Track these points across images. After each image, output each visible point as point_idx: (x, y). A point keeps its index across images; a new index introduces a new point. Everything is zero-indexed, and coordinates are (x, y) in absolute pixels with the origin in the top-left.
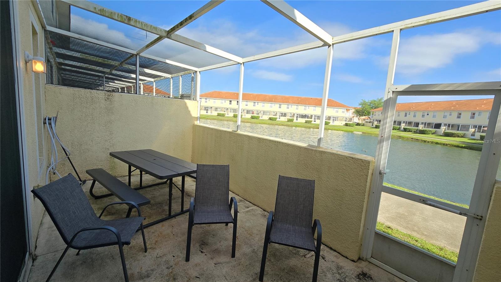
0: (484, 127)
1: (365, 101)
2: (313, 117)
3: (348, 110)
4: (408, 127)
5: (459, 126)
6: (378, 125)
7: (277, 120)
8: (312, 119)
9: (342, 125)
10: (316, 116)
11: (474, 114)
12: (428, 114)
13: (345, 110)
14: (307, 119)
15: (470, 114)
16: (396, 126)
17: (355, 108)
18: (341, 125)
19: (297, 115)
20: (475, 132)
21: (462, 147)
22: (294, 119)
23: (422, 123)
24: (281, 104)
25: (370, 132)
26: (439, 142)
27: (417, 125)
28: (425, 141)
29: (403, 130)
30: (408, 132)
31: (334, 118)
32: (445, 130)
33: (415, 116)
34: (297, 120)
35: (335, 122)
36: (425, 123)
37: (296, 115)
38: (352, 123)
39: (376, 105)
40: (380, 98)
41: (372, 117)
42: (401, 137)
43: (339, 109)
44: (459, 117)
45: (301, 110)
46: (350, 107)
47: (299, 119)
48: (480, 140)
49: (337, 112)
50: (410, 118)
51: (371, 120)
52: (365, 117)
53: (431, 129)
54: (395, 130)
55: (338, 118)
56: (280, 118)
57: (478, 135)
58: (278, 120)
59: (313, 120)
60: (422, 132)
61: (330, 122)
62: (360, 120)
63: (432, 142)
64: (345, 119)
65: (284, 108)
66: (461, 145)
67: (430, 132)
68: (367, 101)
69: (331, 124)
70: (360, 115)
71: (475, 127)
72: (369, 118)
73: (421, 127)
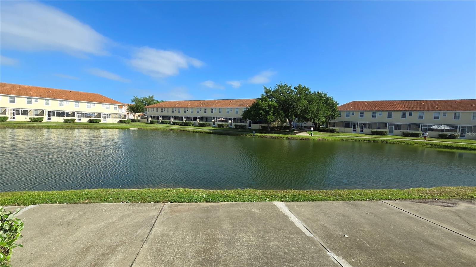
0: (219, 118)
1: (137, 99)
2: (76, 115)
3: (121, 107)
4: (176, 121)
5: (206, 118)
6: (152, 120)
7: (7, 120)
8: (74, 116)
9: (116, 122)
10: (80, 113)
11: (213, 110)
12: (188, 110)
13: (118, 106)
14: (66, 118)
15: (211, 110)
16: (167, 121)
17: (128, 105)
18: (114, 122)
19: (49, 112)
20: (214, 121)
21: (211, 133)
22: (43, 118)
23: (185, 117)
24: (14, 97)
25: (145, 128)
26: (198, 131)
27: (182, 119)
28: (189, 131)
29: (172, 124)
30: (176, 125)
31: (105, 115)
32: (199, 122)
33: (179, 112)
34: (49, 119)
35: (107, 119)
36: (187, 117)
37: (47, 113)
38: (127, 119)
39: (149, 102)
40: (151, 96)
41: (146, 113)
42: (172, 129)
43: (110, 106)
44: (205, 112)
45: (55, 105)
46: (122, 104)
47: (52, 117)
48: (217, 127)
49: (108, 108)
50: (176, 114)
51: (146, 116)
52: (139, 113)
53: (191, 122)
54: (167, 124)
55: (110, 115)
56: (14, 118)
57: (216, 123)
58: (9, 120)
59: (76, 117)
60: (186, 124)
61: (101, 120)
62: (135, 117)
63: (194, 132)
64: (119, 116)
65: (21, 103)
66: (210, 132)
67: (191, 124)
68: (139, 98)
69: (102, 122)
70: (134, 111)
71: (214, 118)
72: (144, 114)
73: (185, 120)
